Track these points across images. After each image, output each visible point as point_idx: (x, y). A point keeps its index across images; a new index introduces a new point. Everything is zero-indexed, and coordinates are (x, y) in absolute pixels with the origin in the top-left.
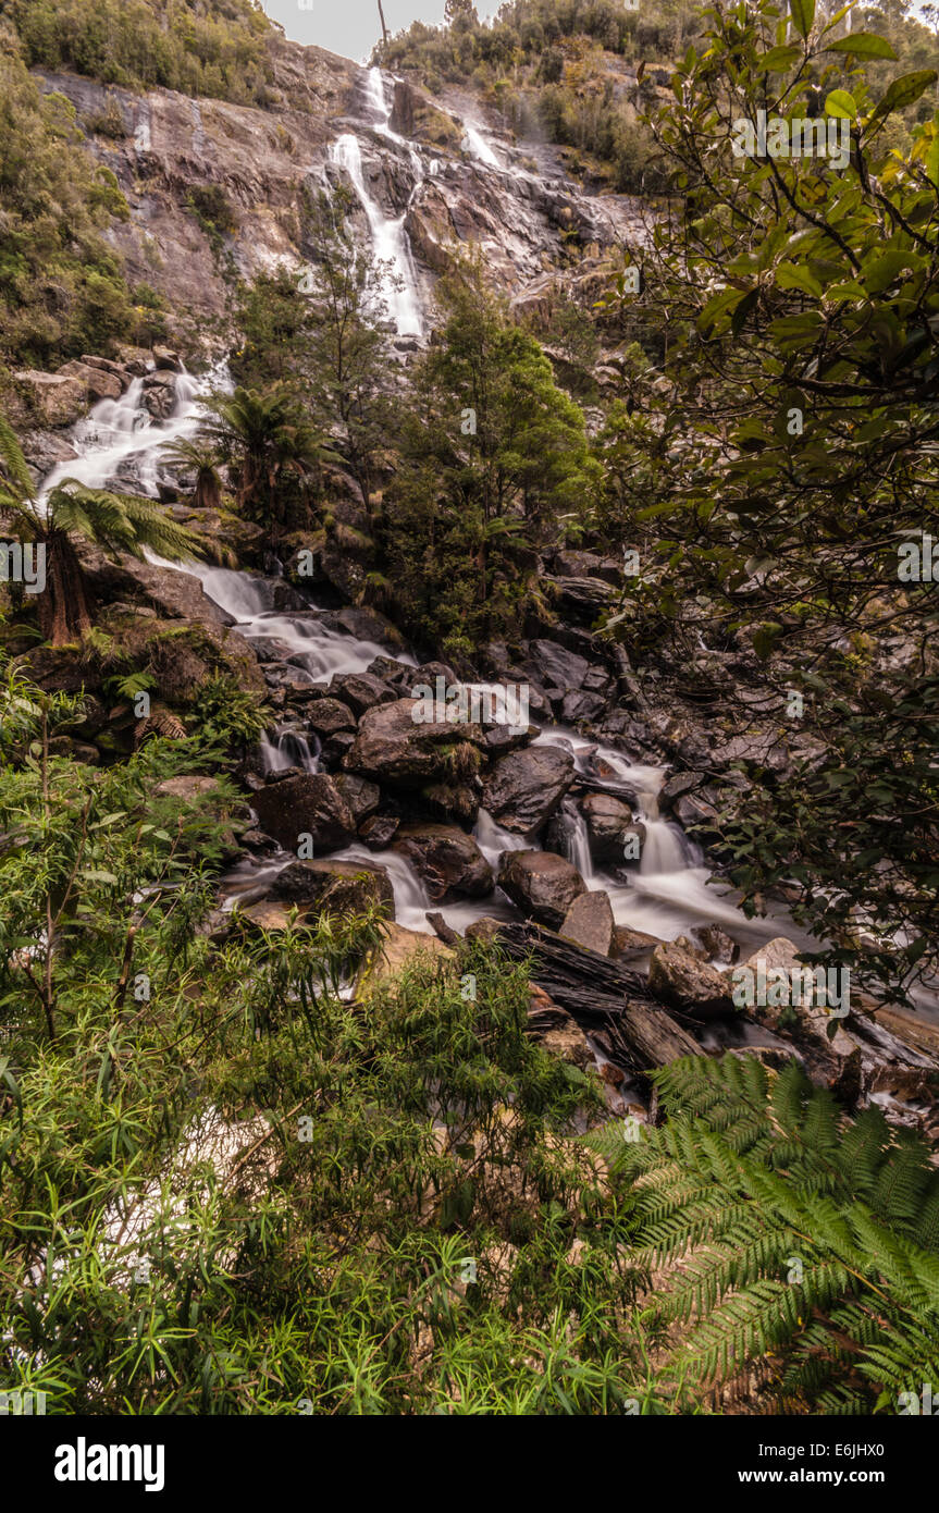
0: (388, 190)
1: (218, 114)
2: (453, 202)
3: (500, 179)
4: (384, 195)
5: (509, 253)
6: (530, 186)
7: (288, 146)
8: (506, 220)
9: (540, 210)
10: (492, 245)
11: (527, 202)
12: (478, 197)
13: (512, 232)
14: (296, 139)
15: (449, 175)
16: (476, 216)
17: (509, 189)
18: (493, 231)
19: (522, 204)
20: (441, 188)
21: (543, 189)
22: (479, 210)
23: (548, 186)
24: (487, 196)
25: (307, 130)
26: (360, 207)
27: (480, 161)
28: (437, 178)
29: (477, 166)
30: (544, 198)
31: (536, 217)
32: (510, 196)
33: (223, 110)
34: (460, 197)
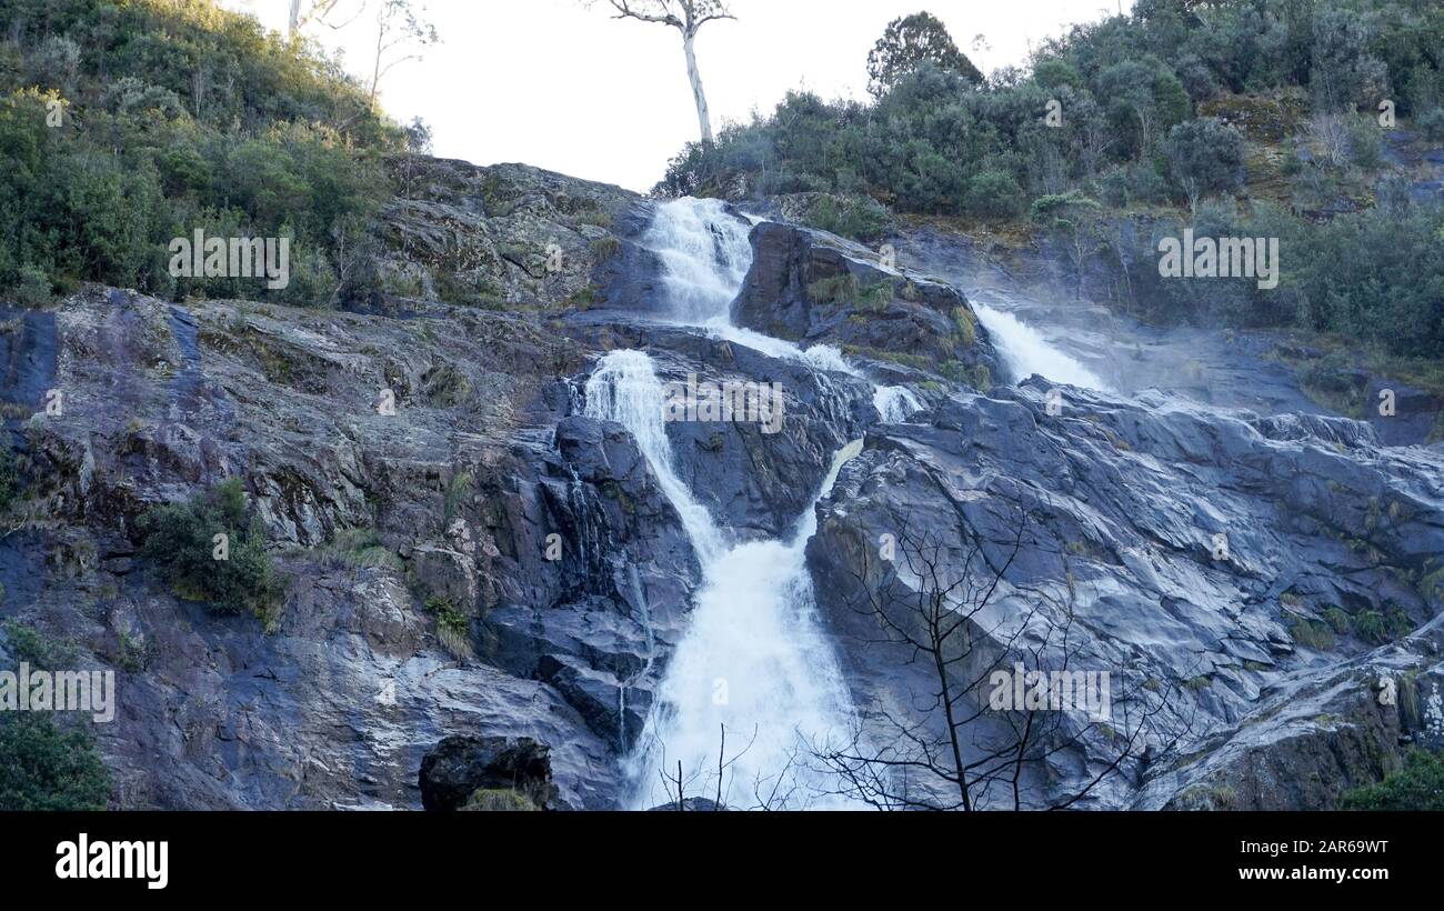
0: (751, 469)
1: (244, 330)
2: (968, 487)
3: (1111, 421)
4: (736, 481)
5: (1170, 604)
6: (1210, 431)
7: (441, 388)
8: (1148, 520)
9: (1250, 489)
10: (1110, 586)
11: (1205, 474)
12: (1047, 472)
13: (1169, 549)
14: (467, 368)
15: (941, 422)
16: (1047, 515)
17: (1142, 442)
18: (1110, 553)
19: (1190, 476)
20: (925, 455)
21: (1256, 436)
22: (1058, 501)
23: (1267, 429)
24: (1076, 465)
25: (496, 347)
26: (669, 516)
27: (1037, 382)
28: (910, 432)
29: (1032, 395)
30: (1265, 459)
31: (1242, 508)
32: (1149, 462)
33: (261, 323)
34: (992, 472)
